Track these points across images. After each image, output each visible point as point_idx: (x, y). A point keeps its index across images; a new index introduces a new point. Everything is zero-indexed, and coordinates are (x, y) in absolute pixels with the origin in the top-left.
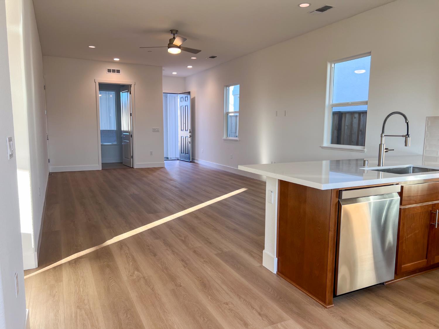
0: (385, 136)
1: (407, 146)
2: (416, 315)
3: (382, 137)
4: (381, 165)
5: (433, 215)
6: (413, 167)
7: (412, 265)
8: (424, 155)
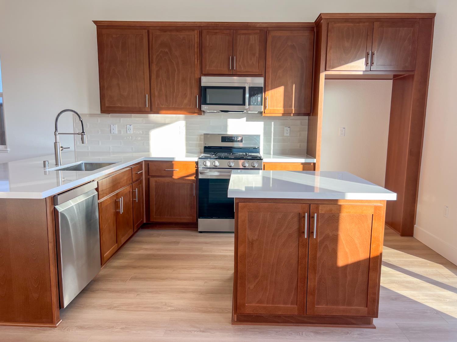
0: (59, 134)
1: (84, 143)
2: (131, 291)
3: (55, 135)
4: (59, 164)
5: (117, 203)
6: (84, 163)
7: (109, 252)
8: (76, 151)
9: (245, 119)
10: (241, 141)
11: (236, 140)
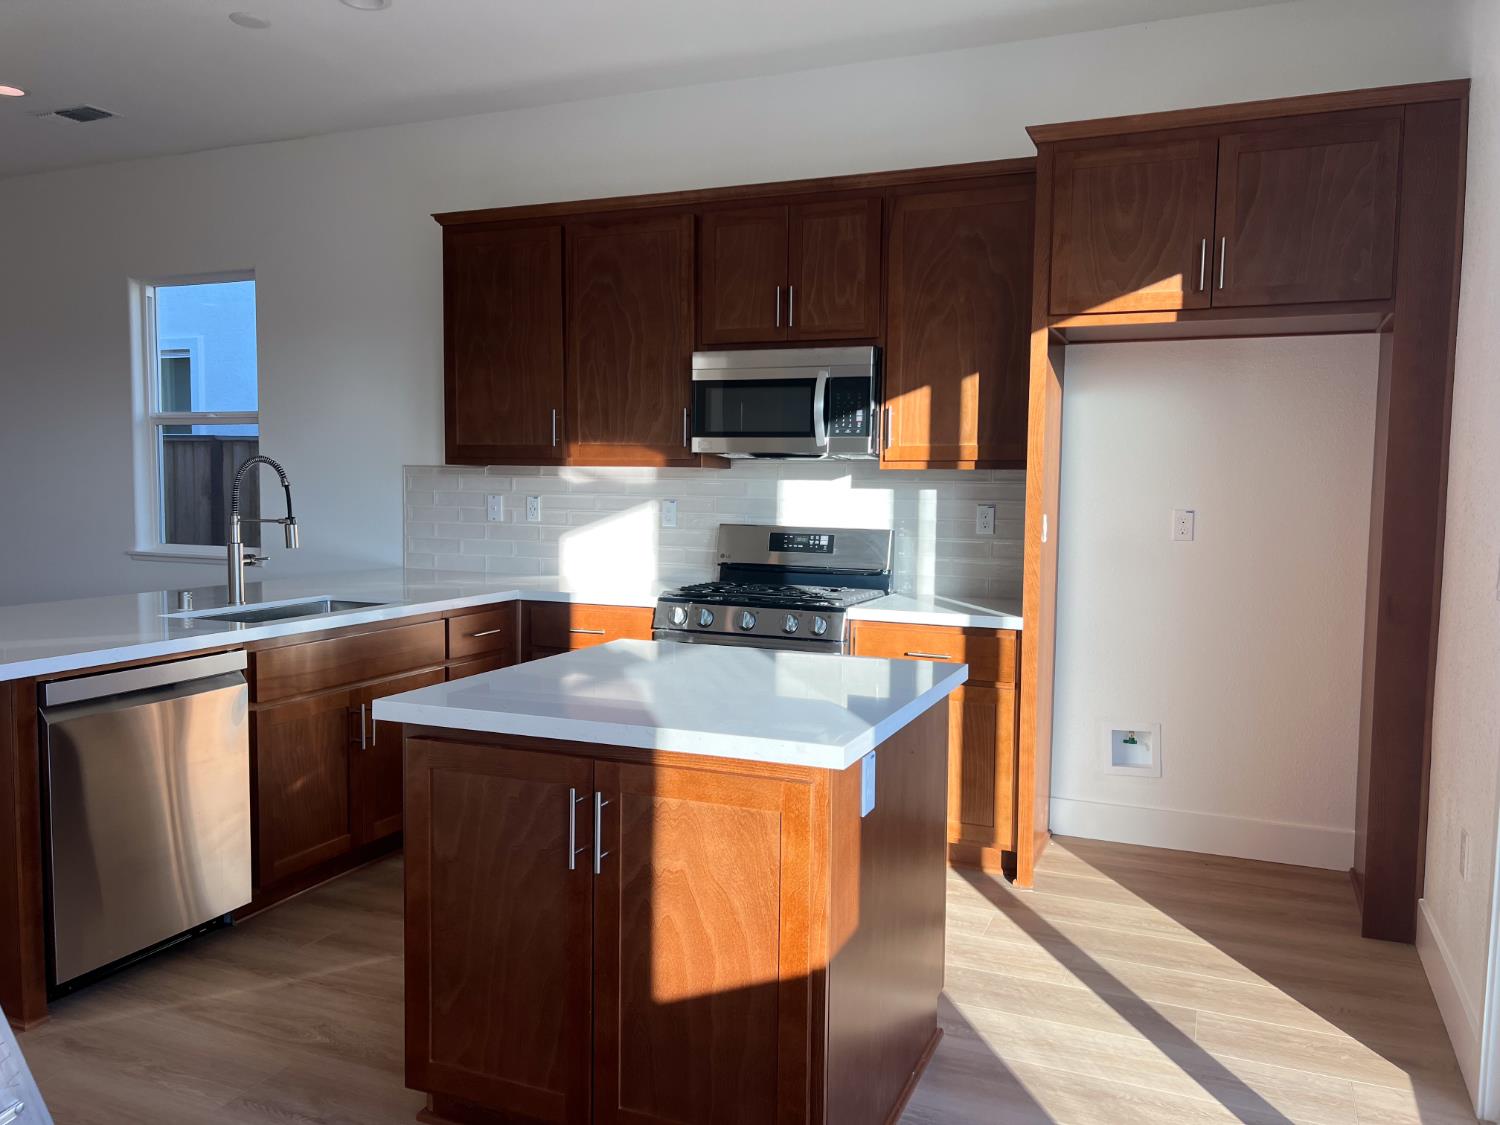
1: (289, 547)
4: (238, 601)
5: (353, 718)
6: (332, 602)
7: (304, 856)
8: (407, 567)
9: (848, 479)
10: (830, 548)
11: (814, 545)
